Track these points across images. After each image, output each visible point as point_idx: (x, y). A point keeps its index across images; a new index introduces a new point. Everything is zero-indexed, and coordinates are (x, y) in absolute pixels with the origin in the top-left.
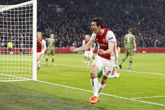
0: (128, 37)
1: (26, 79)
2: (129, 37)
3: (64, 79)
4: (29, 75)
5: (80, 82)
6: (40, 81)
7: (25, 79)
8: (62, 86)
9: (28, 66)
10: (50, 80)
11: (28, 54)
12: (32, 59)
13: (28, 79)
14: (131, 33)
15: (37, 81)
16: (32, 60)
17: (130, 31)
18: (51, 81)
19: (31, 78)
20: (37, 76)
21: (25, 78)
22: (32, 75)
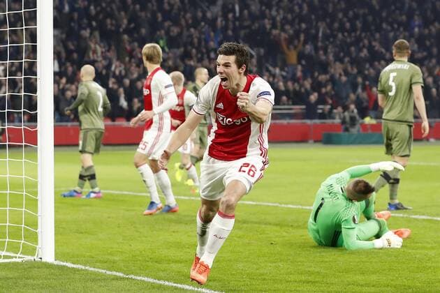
0: (392, 75)
1: (12, 257)
2: (395, 74)
3: (173, 253)
4: (23, 242)
5: (240, 266)
6: (69, 265)
7: (5, 257)
8: (162, 282)
9: (16, 200)
10: (111, 258)
11: (14, 150)
12: (34, 171)
13: (18, 255)
14: (406, 59)
15: (56, 263)
16: (36, 177)
17: (401, 49)
18: (114, 262)
19: (32, 251)
20: (56, 241)
21: (7, 251)
22: (33, 237)
